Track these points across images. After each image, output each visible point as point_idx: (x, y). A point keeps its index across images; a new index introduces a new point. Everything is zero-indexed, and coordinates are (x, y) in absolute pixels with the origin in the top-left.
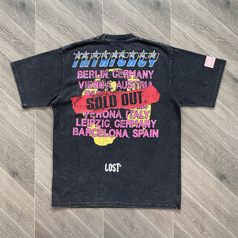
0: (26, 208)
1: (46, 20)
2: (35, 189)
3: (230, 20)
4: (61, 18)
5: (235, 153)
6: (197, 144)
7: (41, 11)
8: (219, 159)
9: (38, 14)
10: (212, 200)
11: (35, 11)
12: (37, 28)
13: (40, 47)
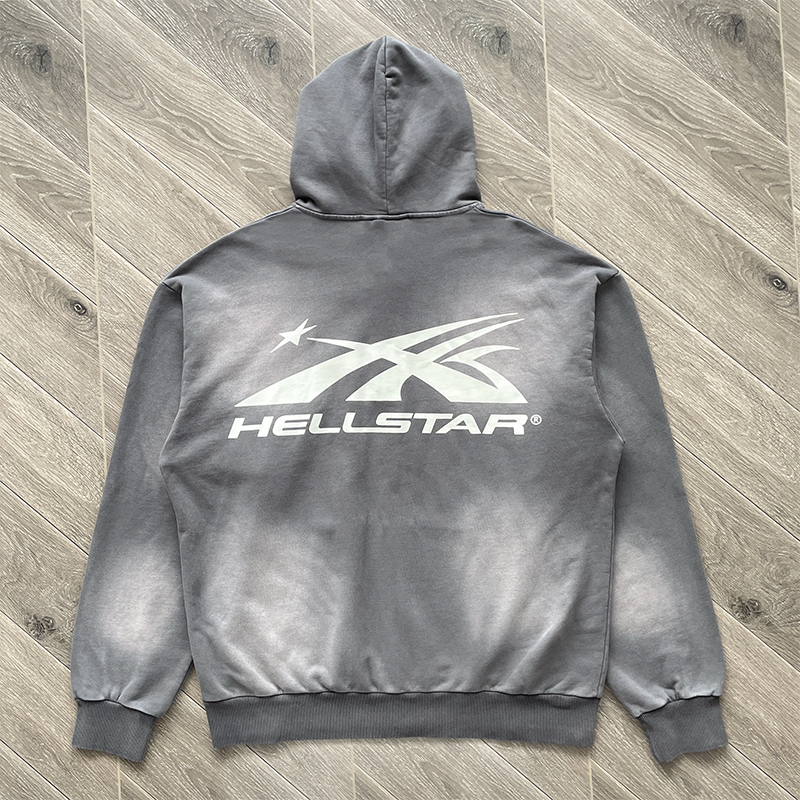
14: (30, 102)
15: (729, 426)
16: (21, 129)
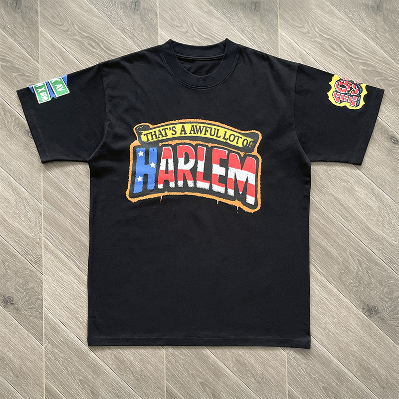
0: (28, 363)
1: (59, 27)
2: (44, 329)
3: (382, 32)
4: (85, 25)
5: (394, 269)
6: (328, 253)
7: (48, 11)
8: (366, 278)
9: (44, 17)
10: (355, 350)
11: (37, 11)
12: (41, 41)
13: (49, 75)
14: (10, 24)
15: (366, 215)
16: (4, 39)
